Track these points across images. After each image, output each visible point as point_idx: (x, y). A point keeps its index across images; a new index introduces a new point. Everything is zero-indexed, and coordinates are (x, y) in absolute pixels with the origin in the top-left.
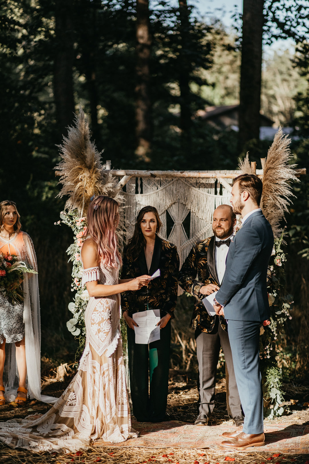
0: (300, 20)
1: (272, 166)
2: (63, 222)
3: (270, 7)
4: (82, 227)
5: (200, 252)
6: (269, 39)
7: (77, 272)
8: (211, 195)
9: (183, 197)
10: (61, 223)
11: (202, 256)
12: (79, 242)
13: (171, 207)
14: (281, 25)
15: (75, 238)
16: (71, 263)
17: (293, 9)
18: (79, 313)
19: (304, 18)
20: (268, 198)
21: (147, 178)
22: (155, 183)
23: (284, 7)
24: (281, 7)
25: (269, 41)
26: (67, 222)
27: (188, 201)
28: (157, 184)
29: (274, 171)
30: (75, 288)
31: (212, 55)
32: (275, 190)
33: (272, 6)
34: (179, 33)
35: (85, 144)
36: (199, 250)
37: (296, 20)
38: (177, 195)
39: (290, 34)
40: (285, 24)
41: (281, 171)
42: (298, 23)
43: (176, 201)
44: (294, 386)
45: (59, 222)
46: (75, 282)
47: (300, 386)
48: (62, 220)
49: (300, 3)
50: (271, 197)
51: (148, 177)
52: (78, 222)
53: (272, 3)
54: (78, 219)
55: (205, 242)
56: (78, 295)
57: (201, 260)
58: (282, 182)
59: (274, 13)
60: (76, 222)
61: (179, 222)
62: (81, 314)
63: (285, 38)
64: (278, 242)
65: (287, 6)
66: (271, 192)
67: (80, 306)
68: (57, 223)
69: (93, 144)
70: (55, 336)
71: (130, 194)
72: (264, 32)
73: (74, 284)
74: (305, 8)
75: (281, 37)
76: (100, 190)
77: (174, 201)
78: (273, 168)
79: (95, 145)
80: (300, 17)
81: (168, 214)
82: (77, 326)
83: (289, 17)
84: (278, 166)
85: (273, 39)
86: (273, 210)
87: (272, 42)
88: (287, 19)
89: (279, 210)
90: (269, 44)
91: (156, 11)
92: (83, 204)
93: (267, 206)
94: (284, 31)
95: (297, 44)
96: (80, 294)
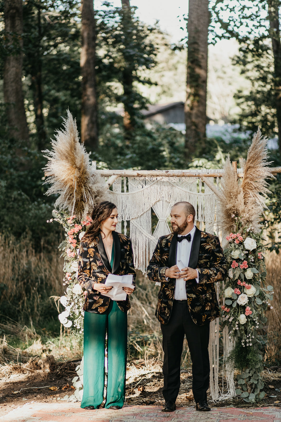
0: (243, 20)
1: (252, 165)
2: (55, 219)
3: (214, 8)
4: (73, 224)
5: (164, 248)
6: (213, 39)
7: (70, 267)
8: (194, 193)
9: (167, 194)
10: (53, 221)
11: (166, 252)
12: (70, 239)
13: (156, 205)
14: (225, 26)
15: (66, 235)
16: (63, 258)
17: (236, 9)
18: (71, 306)
19: (247, 18)
20: (249, 196)
21: (133, 178)
22: (141, 182)
23: (228, 8)
24: (225, 8)
25: (214, 41)
26: (59, 220)
27: (172, 199)
28: (142, 183)
29: (254, 170)
30: (66, 282)
31: (155, 55)
32: (255, 188)
33: (216, 6)
34: (122, 33)
35: (75, 146)
36: (163, 246)
37: (239, 20)
38: (162, 193)
39: (233, 34)
40: (228, 24)
41: (260, 170)
42: (242, 24)
43: (160, 199)
44: (270, 373)
45: (51, 220)
46: (67, 276)
47: (275, 373)
48: (53, 218)
49: (243, 3)
50: (251, 195)
51: (134, 176)
52: (69, 219)
53: (216, 3)
54: (69, 217)
55: (168, 238)
56: (70, 289)
57: (165, 255)
58: (262, 180)
59: (217, 13)
60: (67, 220)
61: (163, 219)
62: (73, 307)
63: (229, 38)
64: (259, 237)
65: (231, 7)
66: (251, 190)
67: (71, 300)
68: (49, 221)
69: (82, 146)
70: (27, 330)
71: (116, 192)
72: (209, 32)
73: (66, 278)
74: (248, 8)
75: (225, 37)
76: (90, 190)
77: (159, 199)
78: (253, 167)
79: (84, 146)
80: (244, 17)
81: (152, 211)
82: (69, 318)
83: (232, 17)
84: (257, 166)
85: (217, 39)
86: (253, 207)
87: (216, 42)
88: (231, 19)
89: (259, 207)
90: (214, 44)
91: (100, 11)
92: (74, 203)
93: (247, 203)
94: (228, 31)
95: (240, 44)
96: (71, 288)
